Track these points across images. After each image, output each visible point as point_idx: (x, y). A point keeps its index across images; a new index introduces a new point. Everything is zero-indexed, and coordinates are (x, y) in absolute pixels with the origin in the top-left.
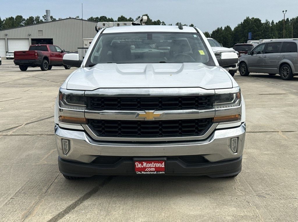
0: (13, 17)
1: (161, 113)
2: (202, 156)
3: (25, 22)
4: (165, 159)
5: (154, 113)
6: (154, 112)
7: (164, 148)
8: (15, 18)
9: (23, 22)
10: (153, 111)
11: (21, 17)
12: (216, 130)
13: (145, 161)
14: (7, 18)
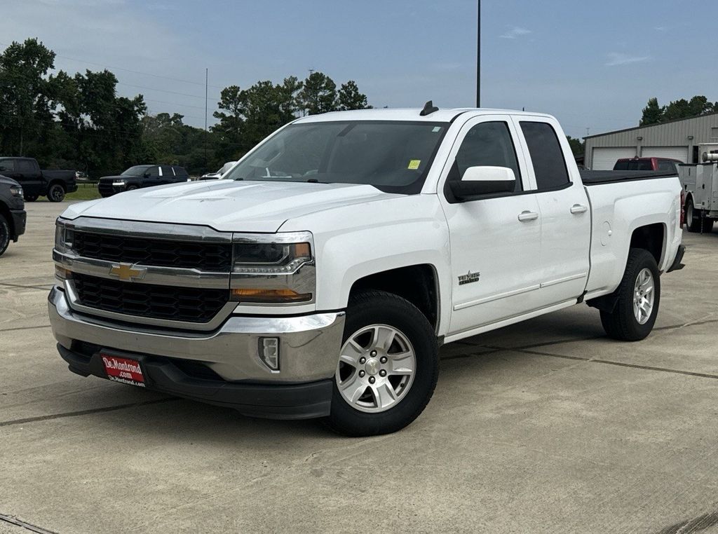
0: (686, 100)
1: (141, 269)
2: (207, 365)
3: (710, 109)
4: (141, 358)
5: (131, 269)
6: (131, 266)
7: (137, 337)
8: (689, 102)
9: (707, 110)
10: (129, 264)
11: (703, 99)
12: (233, 315)
13: (116, 357)
14: (673, 102)
